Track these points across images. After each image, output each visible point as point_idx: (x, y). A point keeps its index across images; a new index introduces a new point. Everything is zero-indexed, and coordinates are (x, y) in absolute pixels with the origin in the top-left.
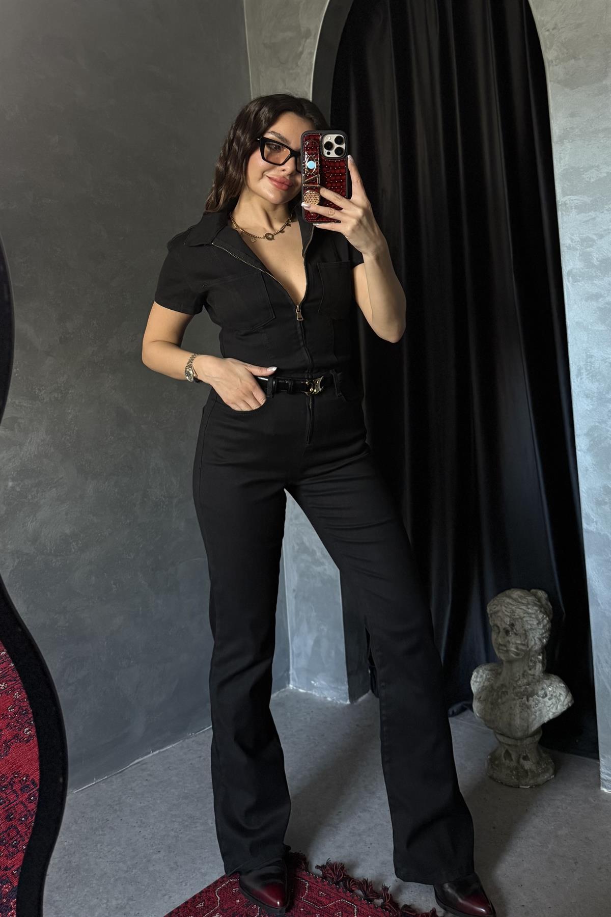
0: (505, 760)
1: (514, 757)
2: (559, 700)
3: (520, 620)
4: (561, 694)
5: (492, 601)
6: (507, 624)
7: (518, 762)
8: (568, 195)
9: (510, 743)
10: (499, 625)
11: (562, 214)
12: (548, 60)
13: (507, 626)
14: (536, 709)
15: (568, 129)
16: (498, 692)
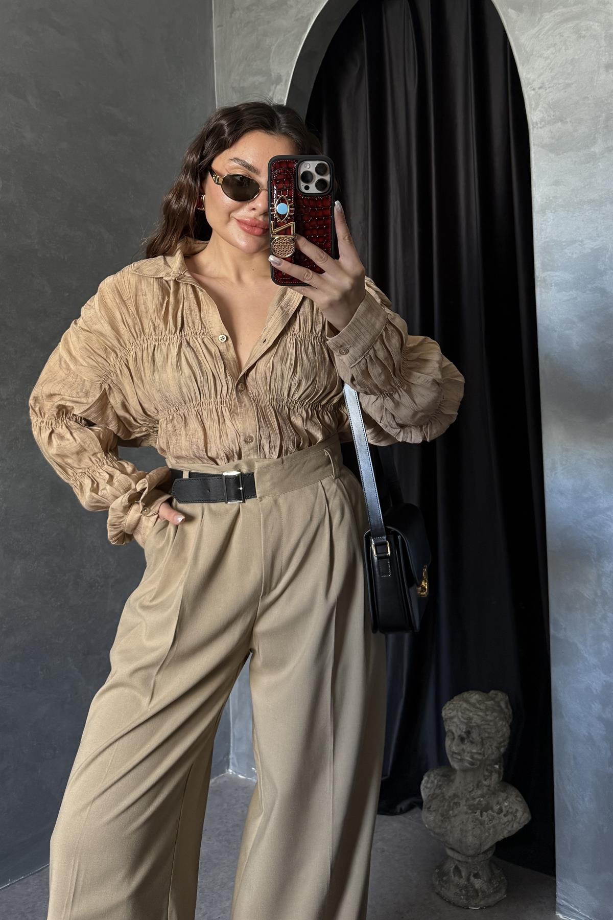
0: (455, 877)
1: (464, 874)
2: (516, 817)
3: (477, 727)
4: (517, 810)
5: (448, 704)
6: (462, 732)
7: (468, 879)
8: (548, 271)
9: (460, 859)
10: (454, 731)
11: (541, 291)
12: (532, 120)
13: (463, 733)
14: (491, 824)
15: (551, 198)
16: (450, 802)
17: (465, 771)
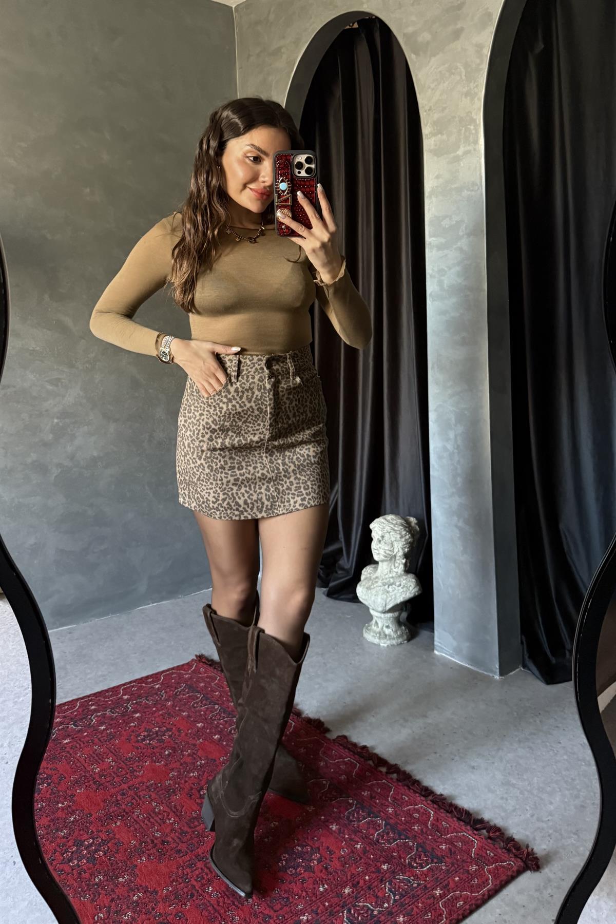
0: (374, 626)
1: (380, 625)
2: (409, 589)
3: (388, 534)
4: (411, 586)
7: (382, 628)
8: (433, 237)
9: (377, 615)
10: (376, 538)
13: (380, 537)
14: (393, 593)
15: (434, 188)
16: (373, 581)
17: (382, 561)
